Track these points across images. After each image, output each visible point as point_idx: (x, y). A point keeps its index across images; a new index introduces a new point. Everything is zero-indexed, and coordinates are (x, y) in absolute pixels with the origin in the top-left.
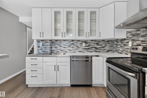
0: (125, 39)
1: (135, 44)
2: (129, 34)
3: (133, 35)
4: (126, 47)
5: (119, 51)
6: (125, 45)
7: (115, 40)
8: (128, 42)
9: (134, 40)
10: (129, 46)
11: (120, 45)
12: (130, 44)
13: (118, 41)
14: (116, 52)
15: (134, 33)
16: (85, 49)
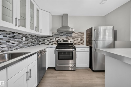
0: (51, 36)
1: (57, 39)
2: (54, 34)
3: (56, 35)
4: (52, 41)
5: (46, 44)
6: (51, 40)
7: (42, 36)
8: (53, 38)
9: (56, 37)
10: (54, 40)
11: (46, 39)
12: (54, 39)
13: (45, 37)
14: (43, 44)
15: (56, 34)
16: (25, 44)
